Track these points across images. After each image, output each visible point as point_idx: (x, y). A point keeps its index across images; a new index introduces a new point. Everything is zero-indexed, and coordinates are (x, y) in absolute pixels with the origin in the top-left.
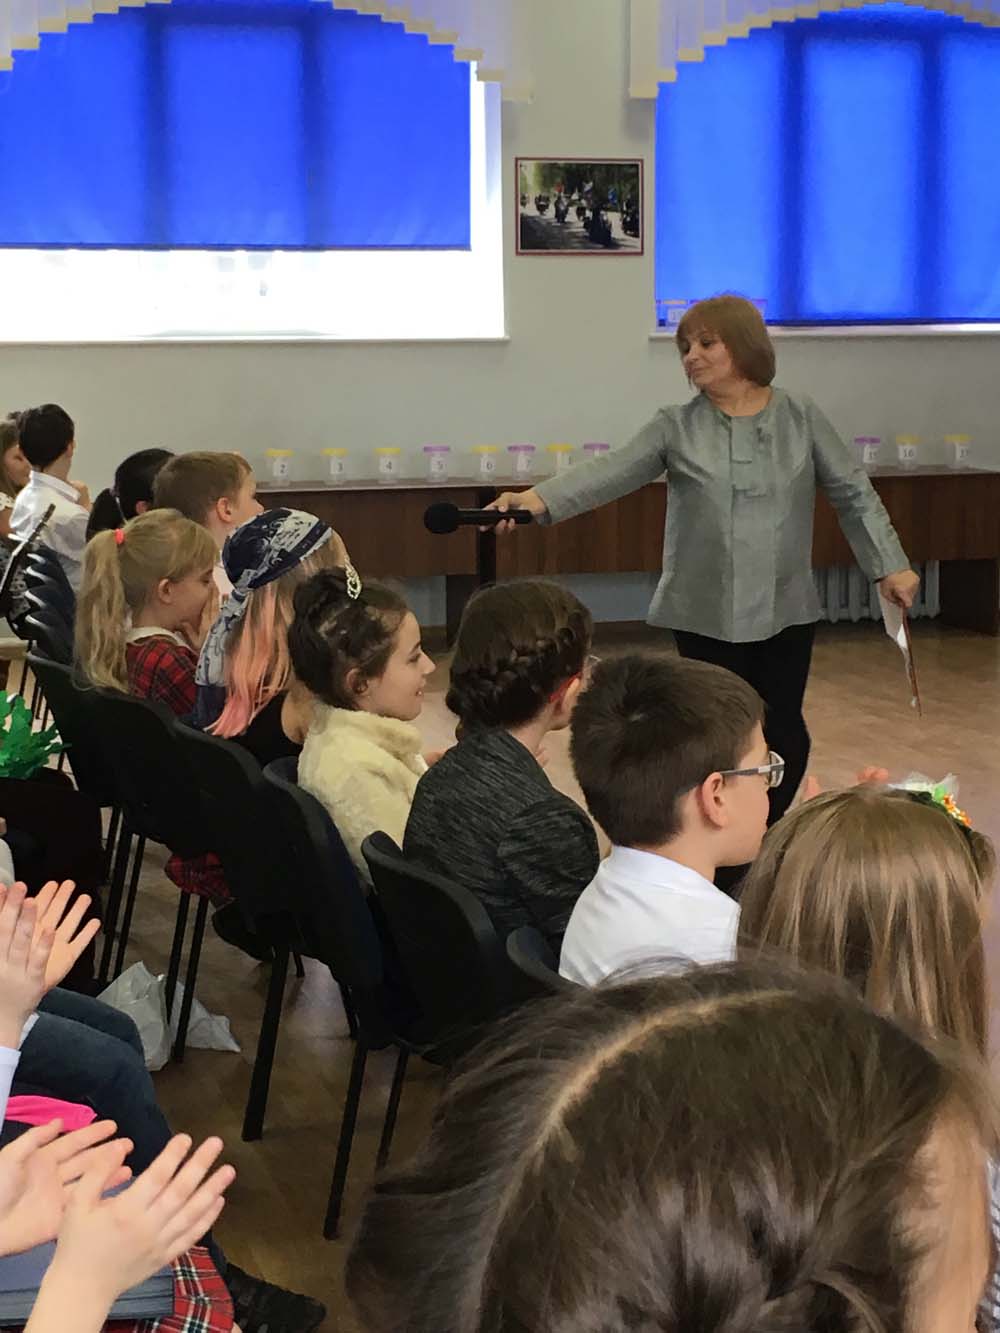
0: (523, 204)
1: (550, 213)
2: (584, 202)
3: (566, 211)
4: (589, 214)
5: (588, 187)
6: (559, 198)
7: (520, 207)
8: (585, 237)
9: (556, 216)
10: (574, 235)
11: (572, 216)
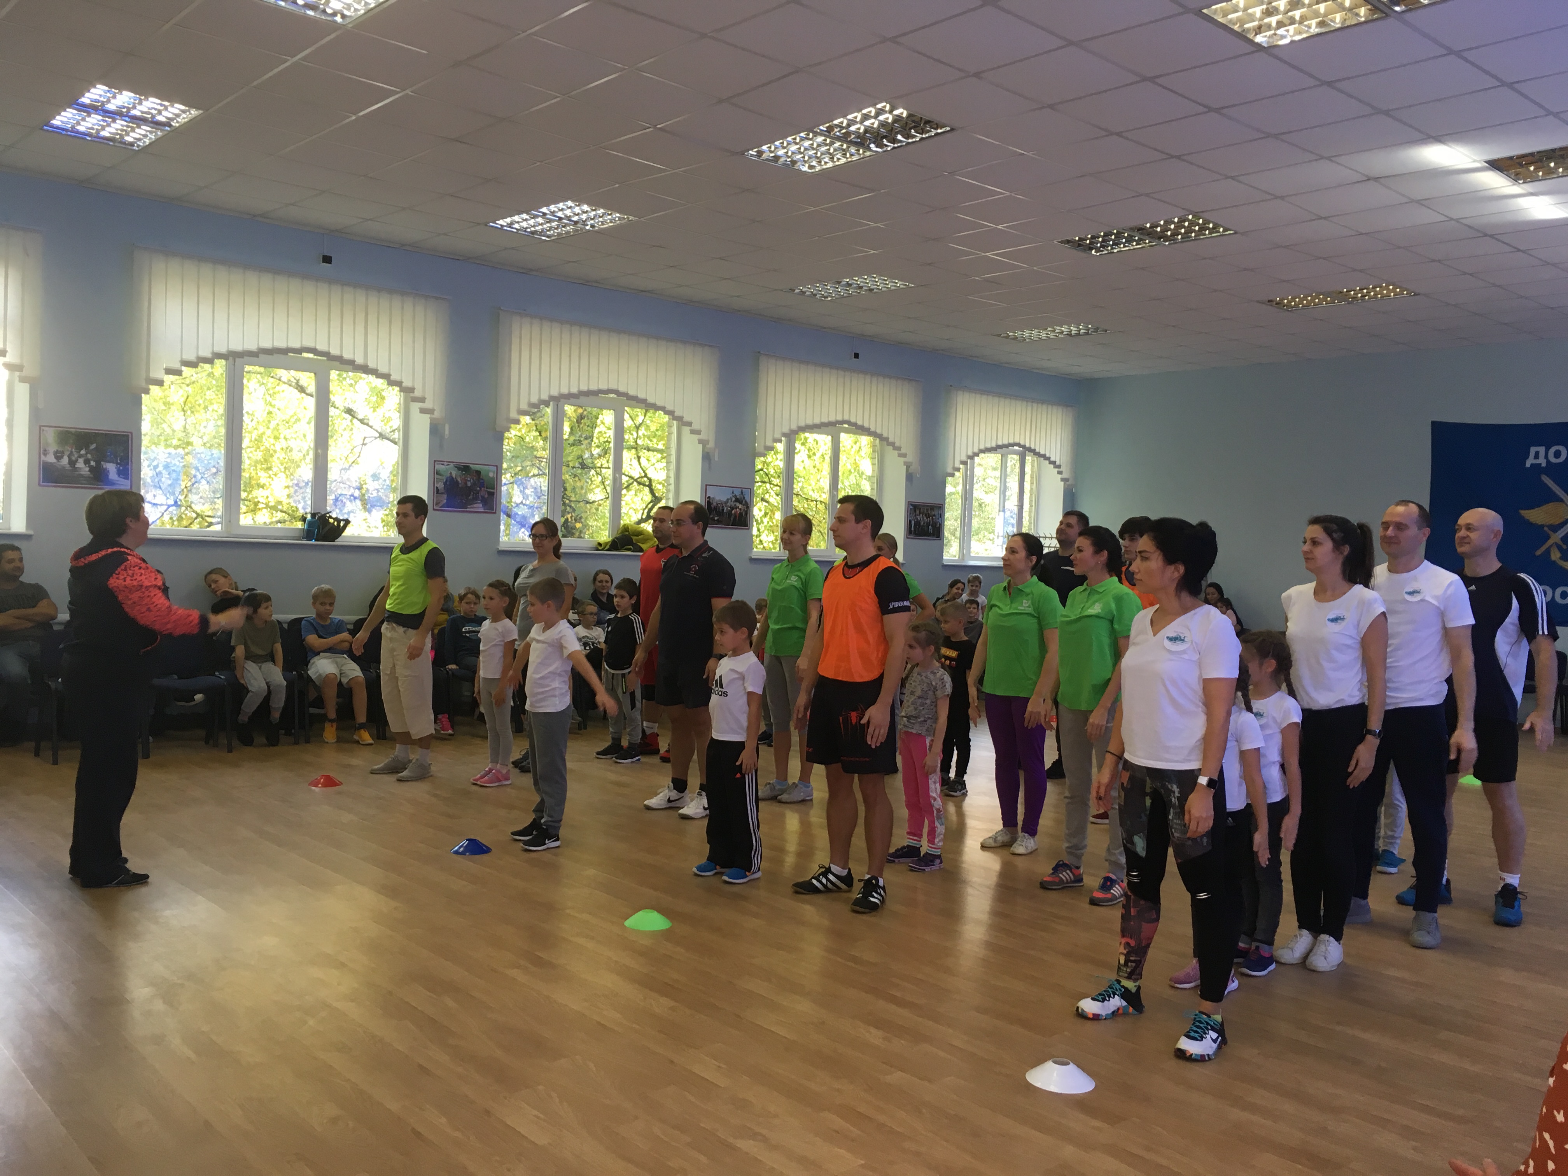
0: (45, 455)
1: (65, 461)
2: (89, 456)
3: (76, 461)
4: (93, 463)
5: (93, 446)
6: (72, 452)
7: (43, 457)
8: (89, 477)
9: (69, 463)
10: (82, 476)
11: (80, 464)
